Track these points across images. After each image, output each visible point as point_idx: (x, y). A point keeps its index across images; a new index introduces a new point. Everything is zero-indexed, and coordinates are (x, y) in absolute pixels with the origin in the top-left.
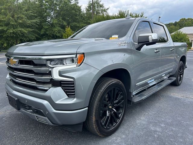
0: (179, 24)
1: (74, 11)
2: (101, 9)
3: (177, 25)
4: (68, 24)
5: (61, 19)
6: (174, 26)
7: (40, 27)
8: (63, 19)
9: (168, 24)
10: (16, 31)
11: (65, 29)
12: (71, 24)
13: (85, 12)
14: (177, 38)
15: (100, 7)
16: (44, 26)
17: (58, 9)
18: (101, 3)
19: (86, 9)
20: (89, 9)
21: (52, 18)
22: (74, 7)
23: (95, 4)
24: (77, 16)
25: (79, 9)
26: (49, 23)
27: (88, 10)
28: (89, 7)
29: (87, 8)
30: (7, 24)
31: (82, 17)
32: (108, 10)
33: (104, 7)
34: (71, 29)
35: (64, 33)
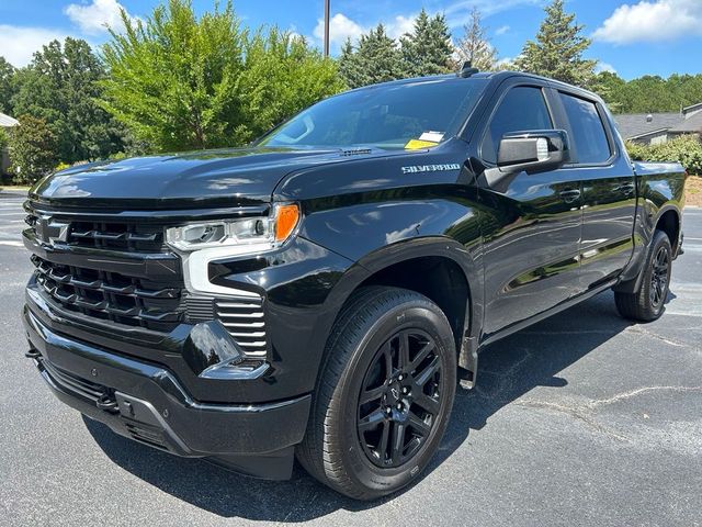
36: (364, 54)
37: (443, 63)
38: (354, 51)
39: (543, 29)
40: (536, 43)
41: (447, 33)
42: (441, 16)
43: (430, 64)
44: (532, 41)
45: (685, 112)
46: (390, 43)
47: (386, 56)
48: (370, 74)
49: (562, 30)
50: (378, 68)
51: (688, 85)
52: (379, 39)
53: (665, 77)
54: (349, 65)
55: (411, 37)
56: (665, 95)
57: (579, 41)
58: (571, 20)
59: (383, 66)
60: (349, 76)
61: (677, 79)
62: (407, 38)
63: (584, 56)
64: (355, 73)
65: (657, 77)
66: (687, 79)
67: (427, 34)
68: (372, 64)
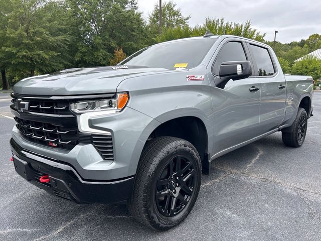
0: (308, 44)
1: (128, 23)
2: (176, 18)
3: (306, 45)
4: (119, 45)
5: (107, 37)
6: (300, 48)
7: (73, 49)
8: (111, 36)
9: (288, 44)
10: (31, 55)
11: (114, 53)
12: (123, 44)
13: (148, 23)
14: (306, 68)
15: (174, 16)
16: (79, 49)
17: (103, 19)
18: (175, 9)
19: (151, 18)
20: (155, 19)
21: (93, 34)
22: (130, 16)
23: (164, 10)
24: (133, 31)
25: (138, 19)
26: (88, 42)
27: (153, 21)
28: (156, 15)
29: (153, 17)
30: (18, 44)
31: (142, 31)
32: (187, 21)
33: (180, 15)
34: (124, 52)
35: (112, 58)
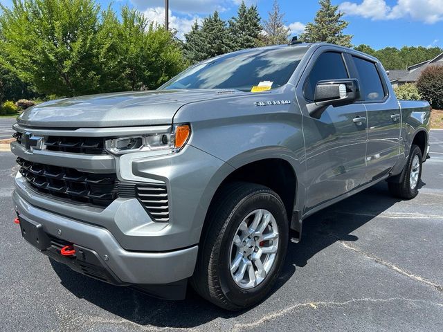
36: (205, 30)
37: (256, 36)
38: (199, 28)
39: (318, 15)
40: (314, 24)
41: (258, 17)
42: (255, 6)
43: (248, 36)
44: (311, 23)
45: (409, 69)
46: (222, 23)
47: (219, 31)
48: (209, 43)
49: (330, 16)
50: (214, 39)
51: (413, 53)
52: (215, 21)
53: (399, 48)
54: (195, 36)
55: (236, 20)
56: (398, 59)
57: (341, 23)
58: (336, 9)
59: (217, 38)
60: (196, 44)
61: (406, 49)
62: (233, 20)
63: (344, 32)
64: (200, 43)
65: (394, 48)
66: (413, 49)
67: (246, 17)
68: (211, 36)
